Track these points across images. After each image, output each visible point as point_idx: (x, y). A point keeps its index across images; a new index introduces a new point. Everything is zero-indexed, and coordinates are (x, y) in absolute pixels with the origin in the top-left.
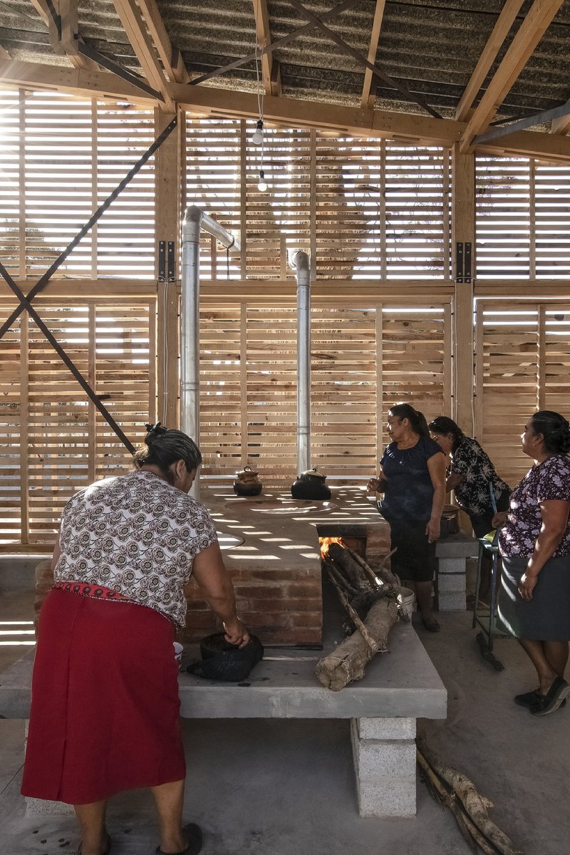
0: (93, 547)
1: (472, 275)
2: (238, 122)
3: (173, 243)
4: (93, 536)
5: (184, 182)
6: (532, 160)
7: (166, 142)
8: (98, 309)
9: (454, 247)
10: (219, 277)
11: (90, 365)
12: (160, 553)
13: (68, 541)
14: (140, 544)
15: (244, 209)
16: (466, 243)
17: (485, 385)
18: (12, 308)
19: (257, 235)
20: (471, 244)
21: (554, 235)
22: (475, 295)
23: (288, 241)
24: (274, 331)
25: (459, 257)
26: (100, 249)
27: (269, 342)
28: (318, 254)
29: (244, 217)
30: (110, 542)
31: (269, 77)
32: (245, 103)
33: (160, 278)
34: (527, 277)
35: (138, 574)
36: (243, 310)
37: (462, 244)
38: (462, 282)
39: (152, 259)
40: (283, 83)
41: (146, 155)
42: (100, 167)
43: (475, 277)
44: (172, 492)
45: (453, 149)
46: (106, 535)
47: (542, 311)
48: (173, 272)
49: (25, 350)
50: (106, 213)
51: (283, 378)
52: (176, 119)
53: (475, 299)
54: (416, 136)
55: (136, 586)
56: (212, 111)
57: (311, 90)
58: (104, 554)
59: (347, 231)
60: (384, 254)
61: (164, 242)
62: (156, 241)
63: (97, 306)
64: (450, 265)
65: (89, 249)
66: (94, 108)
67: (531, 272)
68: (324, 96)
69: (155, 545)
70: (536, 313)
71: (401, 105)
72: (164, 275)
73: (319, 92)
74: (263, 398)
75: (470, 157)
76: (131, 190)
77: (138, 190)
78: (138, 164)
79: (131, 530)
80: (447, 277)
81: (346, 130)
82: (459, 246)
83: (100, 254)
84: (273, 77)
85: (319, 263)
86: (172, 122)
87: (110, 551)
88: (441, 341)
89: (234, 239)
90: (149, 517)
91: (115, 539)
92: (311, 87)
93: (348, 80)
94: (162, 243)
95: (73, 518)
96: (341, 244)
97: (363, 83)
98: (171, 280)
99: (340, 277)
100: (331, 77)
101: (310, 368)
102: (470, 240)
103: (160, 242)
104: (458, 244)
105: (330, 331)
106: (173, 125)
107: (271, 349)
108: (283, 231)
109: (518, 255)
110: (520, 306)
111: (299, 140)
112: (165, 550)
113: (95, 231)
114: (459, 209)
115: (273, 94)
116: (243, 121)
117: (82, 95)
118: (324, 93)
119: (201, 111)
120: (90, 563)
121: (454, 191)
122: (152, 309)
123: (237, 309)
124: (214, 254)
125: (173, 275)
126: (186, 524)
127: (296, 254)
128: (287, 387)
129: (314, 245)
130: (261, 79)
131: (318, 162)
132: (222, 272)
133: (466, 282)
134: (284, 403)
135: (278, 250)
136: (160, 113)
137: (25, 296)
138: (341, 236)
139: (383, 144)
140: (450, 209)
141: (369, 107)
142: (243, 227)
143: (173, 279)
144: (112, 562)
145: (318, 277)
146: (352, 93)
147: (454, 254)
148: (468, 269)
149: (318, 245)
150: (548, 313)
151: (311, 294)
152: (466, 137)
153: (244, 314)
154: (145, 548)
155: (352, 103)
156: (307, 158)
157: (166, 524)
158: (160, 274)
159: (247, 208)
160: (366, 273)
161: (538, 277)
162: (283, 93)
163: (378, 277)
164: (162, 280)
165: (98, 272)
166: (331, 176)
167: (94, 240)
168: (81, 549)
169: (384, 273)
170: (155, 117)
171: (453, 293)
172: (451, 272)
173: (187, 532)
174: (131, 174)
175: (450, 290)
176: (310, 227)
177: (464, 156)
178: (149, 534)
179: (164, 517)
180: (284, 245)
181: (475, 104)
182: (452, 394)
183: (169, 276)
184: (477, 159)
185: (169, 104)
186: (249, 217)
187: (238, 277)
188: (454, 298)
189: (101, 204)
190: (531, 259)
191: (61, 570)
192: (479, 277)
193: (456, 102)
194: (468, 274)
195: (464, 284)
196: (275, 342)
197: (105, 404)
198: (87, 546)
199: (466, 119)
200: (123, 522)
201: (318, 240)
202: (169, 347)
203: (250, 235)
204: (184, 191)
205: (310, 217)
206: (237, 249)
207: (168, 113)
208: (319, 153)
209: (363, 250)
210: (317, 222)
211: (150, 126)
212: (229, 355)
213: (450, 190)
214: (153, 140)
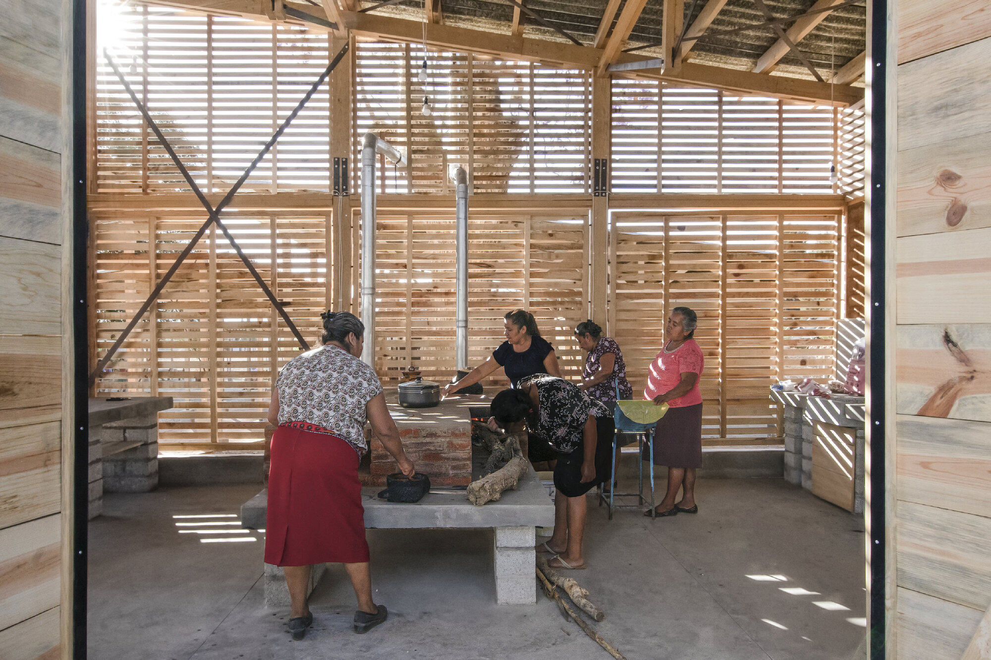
0: (301, 398)
1: (607, 188)
2: (404, 45)
3: (346, 159)
4: (300, 390)
5: (355, 101)
6: (660, 83)
7: (340, 65)
8: (278, 221)
9: (592, 161)
10: (388, 191)
11: (272, 274)
12: (344, 399)
13: (284, 398)
14: (331, 393)
15: (410, 127)
16: (603, 160)
17: (618, 291)
18: (203, 220)
19: (421, 152)
20: (606, 160)
21: (678, 151)
22: (610, 207)
23: (449, 157)
24: (436, 242)
25: (596, 172)
26: (279, 165)
27: (432, 252)
28: (475, 169)
29: (410, 135)
30: (311, 394)
31: (431, 8)
32: (409, 30)
33: (335, 192)
34: (654, 191)
35: (331, 413)
36: (410, 222)
37: (599, 160)
38: (598, 196)
39: (327, 174)
40: (443, 10)
41: (323, 76)
42: (279, 87)
43: (610, 190)
44: (349, 358)
45: (592, 72)
46: (309, 389)
47: (666, 222)
48: (347, 187)
49: (214, 260)
50: (286, 130)
51: (444, 285)
52: (348, 44)
53: (610, 211)
54: (561, 62)
55: (331, 421)
56: (380, 37)
57: (468, 17)
58: (308, 402)
59: (502, 147)
60: (532, 170)
61: (338, 159)
62: (331, 157)
63: (278, 218)
64: (590, 179)
65: (270, 165)
66: (275, 32)
67: (658, 186)
68: (480, 22)
69: (340, 394)
70: (662, 224)
71: (548, 31)
72: (338, 190)
73: (476, 18)
74: (425, 304)
75: (607, 80)
76: (308, 109)
77: (314, 109)
78: (316, 85)
79: (324, 384)
80: (587, 191)
81: (499, 55)
82: (597, 163)
83: (279, 169)
84: (435, 8)
85: (476, 178)
86: (345, 47)
87: (312, 400)
88: (581, 251)
89: (401, 154)
90: (335, 375)
91: (315, 391)
92: (468, 14)
93: (500, 11)
94: (336, 159)
95: (285, 381)
96: (495, 159)
97: (513, 13)
98: (345, 194)
99: (497, 191)
100: (485, 8)
101: (468, 276)
102: (606, 156)
103: (335, 158)
104: (596, 160)
105: (491, 242)
106: (345, 50)
107: (434, 259)
108: (444, 148)
109: (647, 170)
110: (647, 218)
111: (458, 63)
112: (347, 396)
113: (275, 148)
114: (597, 129)
115: (435, 22)
116: (408, 45)
117: (264, 21)
118: (480, 20)
119: (370, 36)
120: (300, 409)
121: (592, 111)
122: (328, 221)
123: (403, 221)
124: (383, 169)
125: (346, 189)
126: (360, 379)
127: (456, 169)
128: (447, 294)
129: (471, 161)
130: (424, 7)
131: (474, 84)
132: (391, 186)
133: (602, 196)
134: (443, 309)
135: (441, 165)
136: (333, 39)
137: (214, 210)
138: (496, 152)
139: (532, 67)
140: (590, 127)
141: (518, 35)
142: (409, 144)
143: (346, 193)
144: (314, 407)
145: (475, 191)
146: (504, 21)
147: (592, 170)
148: (604, 184)
149: (475, 161)
150: (671, 224)
151: (469, 207)
152: (602, 63)
153: (411, 226)
154: (334, 396)
155: (505, 31)
156: (466, 80)
157: (346, 379)
158: (335, 189)
159: (412, 126)
160: (517, 187)
161: (664, 191)
162: (443, 18)
163: (528, 191)
164: (337, 194)
165: (278, 186)
166: (488, 97)
167: (275, 156)
168: (293, 400)
169: (532, 186)
170: (329, 40)
171: (591, 206)
172: (590, 186)
173: (360, 384)
174: (309, 94)
175: (588, 203)
176: (468, 144)
177: (601, 79)
178: (336, 386)
179: (345, 374)
180: (445, 161)
181: (609, 34)
182: (589, 300)
183: (343, 190)
184: (614, 82)
185: (342, 32)
186: (414, 135)
187: (405, 191)
188: (592, 210)
189: (282, 122)
190: (658, 173)
191: (282, 416)
192: (614, 190)
193: (595, 31)
194: (604, 188)
195: (600, 197)
196: (437, 252)
197: (286, 309)
198: (296, 398)
199: (602, 47)
200: (319, 380)
201: (476, 156)
202: (344, 257)
203: (415, 152)
204: (355, 110)
205: (468, 135)
206: (404, 164)
207: (341, 38)
208: (475, 76)
209: (516, 165)
210: (475, 139)
211: (324, 49)
212: (397, 264)
213: (590, 110)
214: (327, 62)
